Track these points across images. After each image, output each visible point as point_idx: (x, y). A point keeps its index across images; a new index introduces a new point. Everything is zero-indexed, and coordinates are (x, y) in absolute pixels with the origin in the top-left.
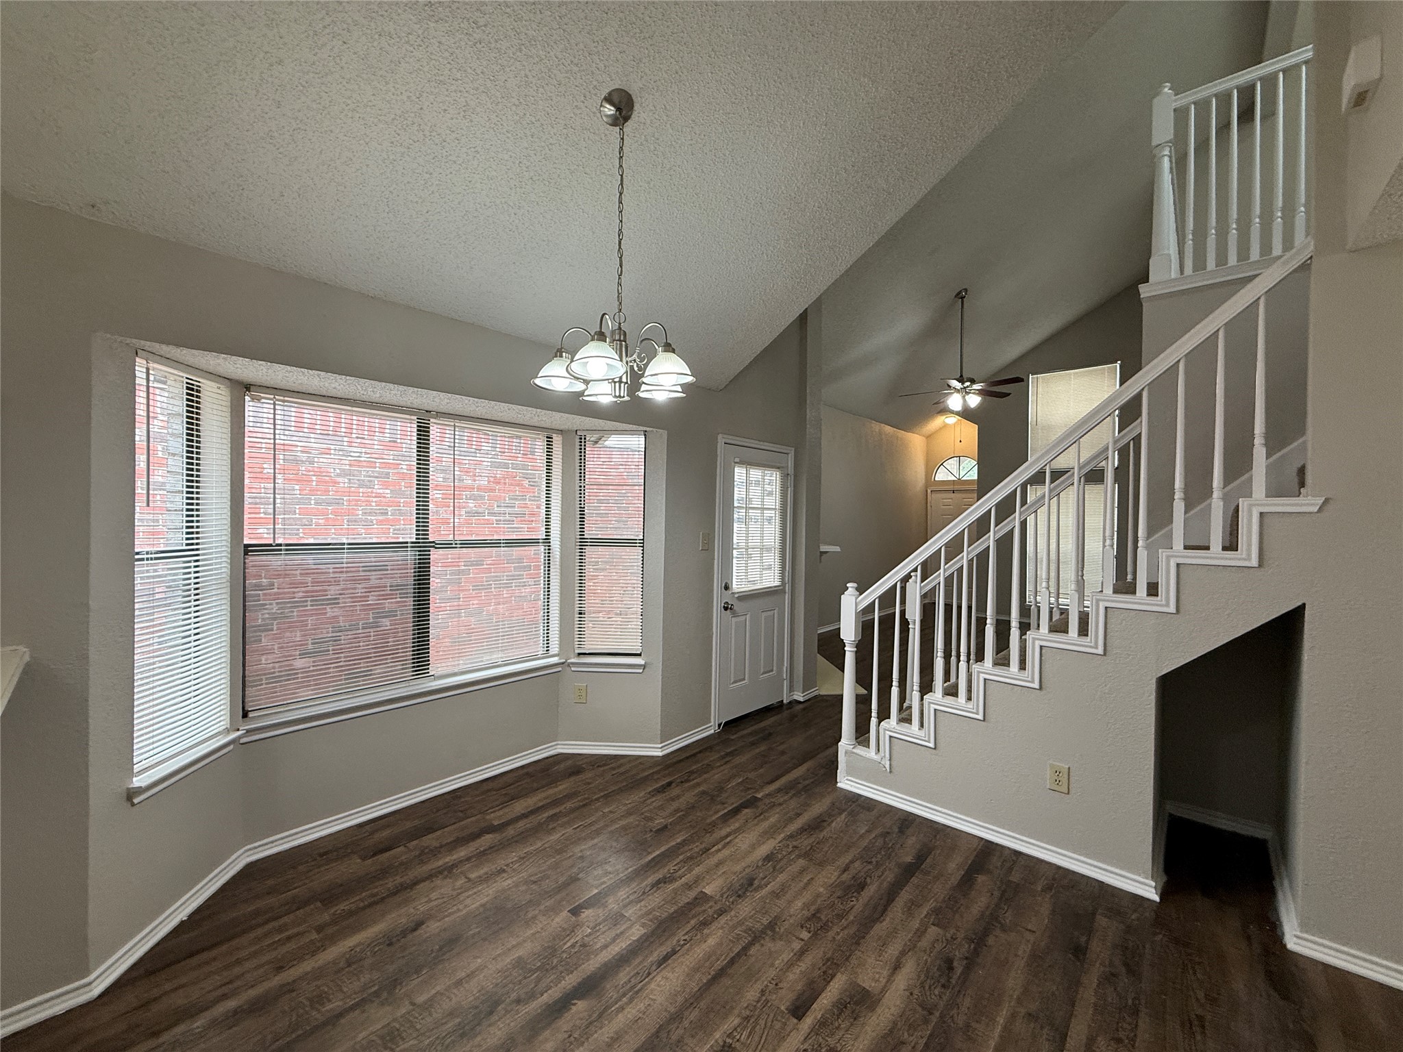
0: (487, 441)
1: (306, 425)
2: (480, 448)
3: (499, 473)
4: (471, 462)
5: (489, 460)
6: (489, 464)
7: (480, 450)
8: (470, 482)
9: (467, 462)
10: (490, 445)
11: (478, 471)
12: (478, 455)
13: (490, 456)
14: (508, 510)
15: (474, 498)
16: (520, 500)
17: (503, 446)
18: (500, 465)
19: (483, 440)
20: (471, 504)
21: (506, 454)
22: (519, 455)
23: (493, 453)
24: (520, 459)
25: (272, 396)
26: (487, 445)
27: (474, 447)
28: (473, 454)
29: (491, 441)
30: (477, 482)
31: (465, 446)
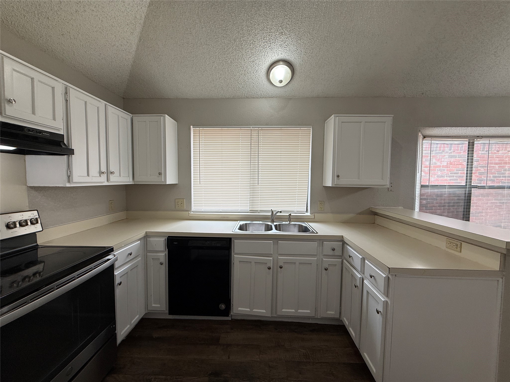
0: (447, 147)
1: (438, 148)
2: (444, 150)
3: (452, 160)
4: (440, 156)
5: (448, 155)
6: (448, 156)
7: (444, 151)
8: (439, 164)
9: (438, 156)
10: (449, 148)
11: (443, 159)
12: (443, 153)
13: (448, 153)
14: (455, 175)
15: (441, 170)
16: (461, 171)
17: (455, 149)
18: (452, 157)
19: (446, 147)
20: (439, 173)
21: (455, 152)
22: (462, 152)
23: (450, 152)
24: (462, 153)
25: (431, 139)
26: (447, 148)
27: (442, 150)
28: (441, 153)
29: (449, 147)
30: (442, 164)
31: (438, 150)
